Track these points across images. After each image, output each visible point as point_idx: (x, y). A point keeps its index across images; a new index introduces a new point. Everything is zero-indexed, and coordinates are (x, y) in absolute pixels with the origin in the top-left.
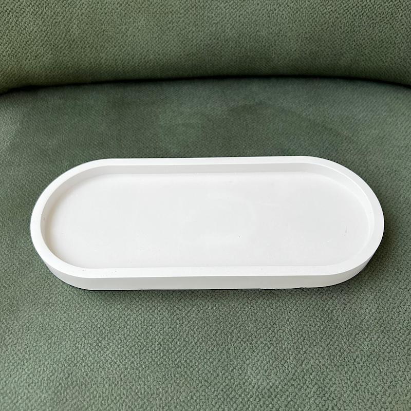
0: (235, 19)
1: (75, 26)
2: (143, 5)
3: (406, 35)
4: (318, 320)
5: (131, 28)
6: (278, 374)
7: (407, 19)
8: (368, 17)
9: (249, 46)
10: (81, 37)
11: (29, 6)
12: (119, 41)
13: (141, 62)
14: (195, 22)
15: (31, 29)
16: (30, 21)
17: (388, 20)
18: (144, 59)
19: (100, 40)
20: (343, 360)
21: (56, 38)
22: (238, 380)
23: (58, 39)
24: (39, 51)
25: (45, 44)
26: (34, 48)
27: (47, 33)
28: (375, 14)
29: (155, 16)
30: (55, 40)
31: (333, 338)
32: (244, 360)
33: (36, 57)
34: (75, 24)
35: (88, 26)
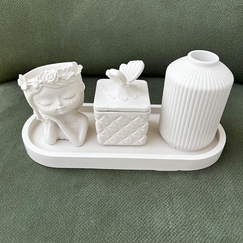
0: (148, 42)
1: (63, 42)
2: (100, 33)
3: (239, 53)
4: (198, 193)
5: (92, 45)
6: (174, 222)
7: (239, 44)
8: (219, 42)
9: (155, 57)
10: (65, 48)
11: (40, 30)
12: (85, 52)
13: (96, 64)
14: (126, 43)
15: (40, 42)
16: (40, 38)
17: (229, 45)
18: (98, 62)
19: (75, 50)
20: (216, 216)
21: (52, 48)
22: (149, 225)
23: (53, 48)
24: (42, 55)
25: (46, 51)
26: (40, 52)
27: (48, 45)
28: (222, 41)
29: (106, 39)
30: (51, 49)
31: (208, 203)
32: (153, 213)
33: (40, 57)
34: (63, 41)
35: (69, 43)
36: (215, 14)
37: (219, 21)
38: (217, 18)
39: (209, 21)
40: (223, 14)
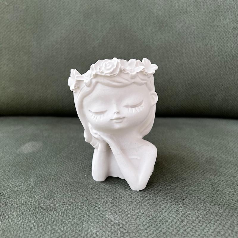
36: (221, 34)
37: (227, 42)
38: (225, 38)
39: (214, 42)
40: (231, 34)
